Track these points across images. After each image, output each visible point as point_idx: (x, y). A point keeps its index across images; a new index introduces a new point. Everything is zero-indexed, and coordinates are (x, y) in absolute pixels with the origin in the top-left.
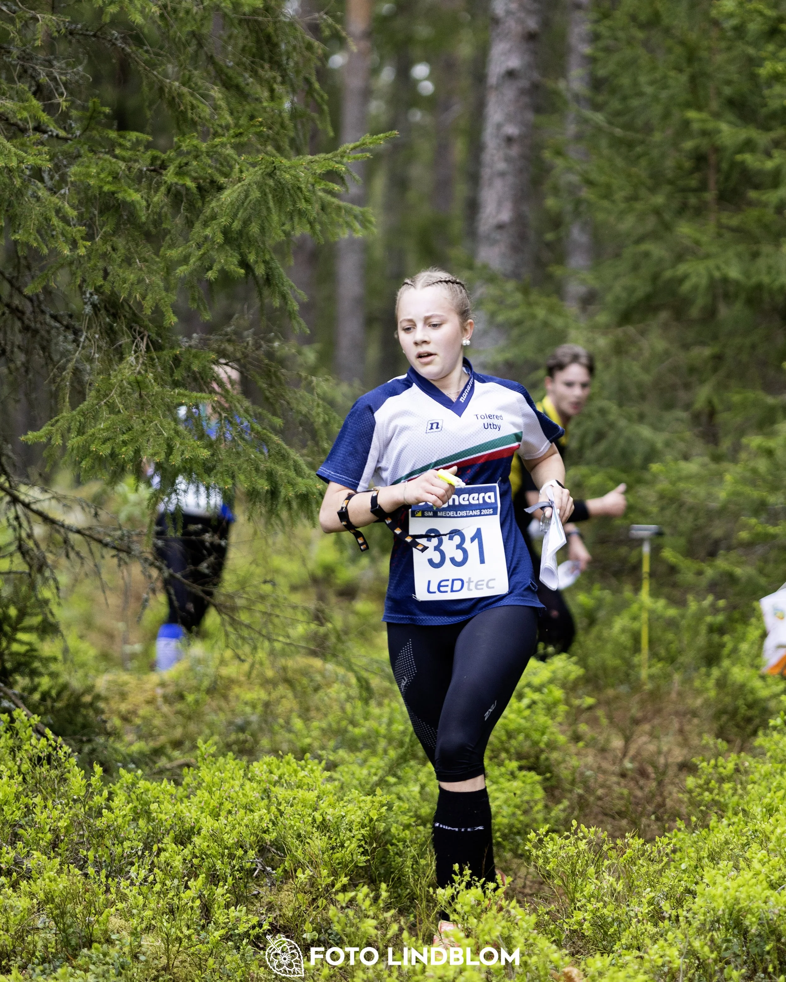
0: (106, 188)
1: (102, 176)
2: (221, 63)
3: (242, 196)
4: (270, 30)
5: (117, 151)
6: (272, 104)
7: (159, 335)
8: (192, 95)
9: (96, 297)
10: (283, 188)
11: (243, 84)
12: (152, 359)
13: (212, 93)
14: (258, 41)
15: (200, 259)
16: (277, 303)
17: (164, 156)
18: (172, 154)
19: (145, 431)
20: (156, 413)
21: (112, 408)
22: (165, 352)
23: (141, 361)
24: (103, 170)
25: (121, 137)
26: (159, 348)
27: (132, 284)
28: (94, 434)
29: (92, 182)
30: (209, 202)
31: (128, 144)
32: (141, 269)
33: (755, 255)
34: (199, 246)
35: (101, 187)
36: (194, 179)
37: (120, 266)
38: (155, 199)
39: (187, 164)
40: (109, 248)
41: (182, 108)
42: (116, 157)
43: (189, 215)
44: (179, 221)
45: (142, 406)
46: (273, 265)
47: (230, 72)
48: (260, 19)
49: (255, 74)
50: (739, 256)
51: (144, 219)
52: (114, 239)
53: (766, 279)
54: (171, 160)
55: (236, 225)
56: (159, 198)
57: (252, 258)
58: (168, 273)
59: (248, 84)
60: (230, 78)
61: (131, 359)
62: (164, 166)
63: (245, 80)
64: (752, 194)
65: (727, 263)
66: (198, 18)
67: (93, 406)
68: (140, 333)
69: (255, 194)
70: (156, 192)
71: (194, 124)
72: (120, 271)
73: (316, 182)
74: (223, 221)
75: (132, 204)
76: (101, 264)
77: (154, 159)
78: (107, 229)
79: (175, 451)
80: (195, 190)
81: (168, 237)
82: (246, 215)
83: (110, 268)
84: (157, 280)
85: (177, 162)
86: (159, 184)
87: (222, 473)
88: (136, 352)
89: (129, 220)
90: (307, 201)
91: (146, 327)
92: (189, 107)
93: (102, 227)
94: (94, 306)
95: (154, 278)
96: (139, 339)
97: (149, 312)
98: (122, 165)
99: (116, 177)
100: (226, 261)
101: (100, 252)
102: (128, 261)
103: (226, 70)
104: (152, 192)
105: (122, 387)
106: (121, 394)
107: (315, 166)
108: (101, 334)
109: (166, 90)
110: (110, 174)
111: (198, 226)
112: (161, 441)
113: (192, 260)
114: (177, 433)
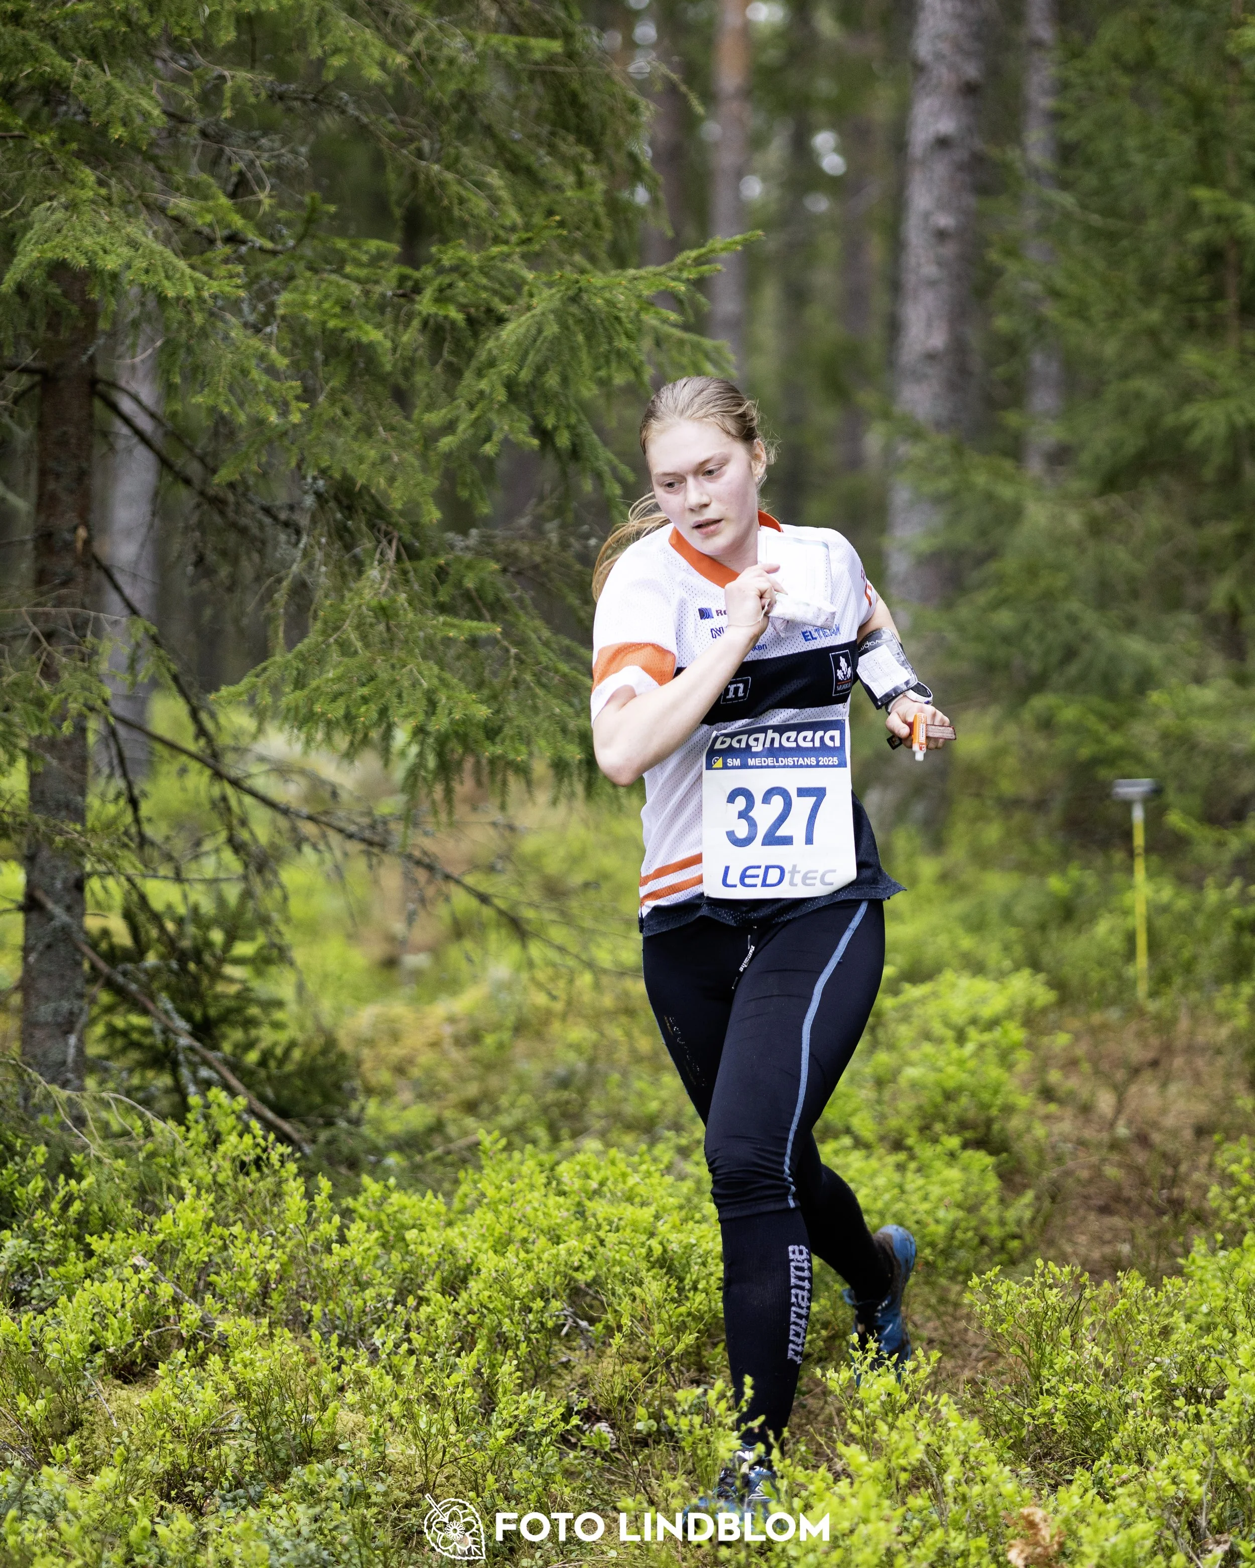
0: (332, 324)
1: (326, 305)
2: (504, 135)
3: (533, 331)
4: (575, 85)
5: (348, 269)
6: (580, 194)
7: (416, 536)
8: (460, 183)
9: (321, 483)
10: (592, 319)
11: (536, 166)
12: (405, 573)
13: (489, 179)
14: (557, 103)
15: (472, 425)
16: (588, 485)
17: (417, 275)
18: (429, 271)
19: (394, 682)
20: (410, 652)
21: (345, 648)
22: (424, 562)
24: (327, 296)
25: (354, 246)
26: (414, 555)
27: (374, 465)
28: (317, 688)
29: (310, 315)
30: (485, 341)
31: (365, 258)
32: (385, 442)
34: (471, 406)
35: (324, 323)
36: (462, 308)
37: (355, 438)
38: (405, 338)
39: (450, 285)
40: (339, 412)
41: (446, 202)
42: (347, 277)
43: (453, 360)
44: (441, 368)
45: (389, 642)
46: (582, 430)
47: (518, 149)
48: (560, 69)
49: (553, 150)
51: (388, 367)
52: (346, 398)
54: (427, 280)
55: (525, 375)
56: (411, 336)
57: (549, 422)
58: (426, 447)
59: (543, 165)
60: (516, 156)
61: (374, 573)
62: (417, 289)
63: (539, 158)
66: (467, 69)
67: (317, 645)
68: (386, 534)
69: (552, 329)
70: (407, 325)
71: (464, 225)
72: (355, 446)
73: (642, 308)
74: (506, 368)
75: (371, 345)
76: (324, 436)
77: (402, 279)
78: (335, 383)
79: (439, 710)
80: (463, 324)
81: (424, 394)
82: (539, 359)
83: (340, 442)
84: (409, 457)
85: (437, 283)
86: (410, 316)
87: (510, 739)
88: (380, 562)
89: (366, 369)
90: (629, 336)
91: (396, 526)
92: (455, 201)
93: (327, 382)
94: (318, 495)
95: (405, 455)
96: (384, 542)
97: (399, 504)
98: (356, 288)
99: (346, 308)
100: (511, 427)
101: (325, 417)
102: (366, 431)
103: (511, 146)
104: (401, 328)
105: (361, 616)
106: (359, 626)
107: (641, 285)
108: (330, 536)
109: (422, 177)
110: (337, 302)
111: (468, 376)
112: (419, 694)
113: (462, 427)
114: (442, 680)
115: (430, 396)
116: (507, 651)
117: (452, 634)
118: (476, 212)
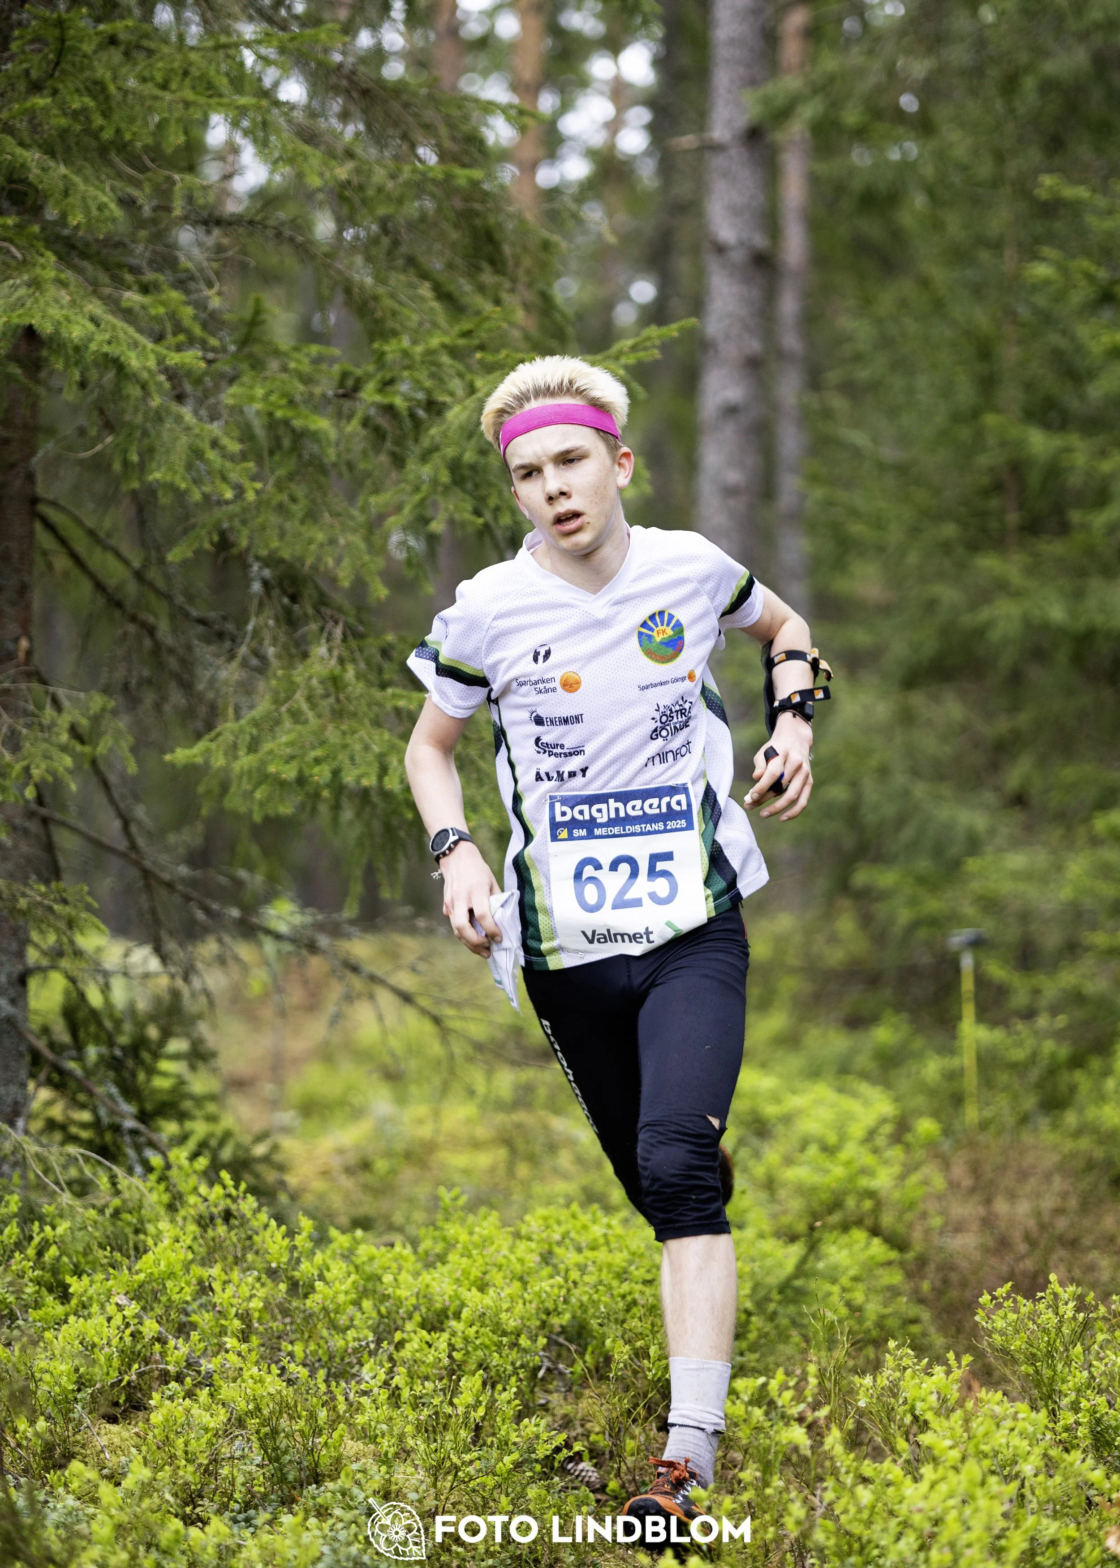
0: (279, 414)
1: (273, 398)
2: (426, 267)
4: (492, 220)
7: (359, 620)
8: (392, 296)
9: (267, 573)
11: (457, 292)
12: (351, 651)
13: (421, 291)
14: (476, 239)
17: (359, 372)
18: (371, 368)
19: (345, 746)
20: (360, 722)
21: (297, 717)
22: (370, 640)
23: (336, 653)
24: (272, 391)
25: (295, 351)
26: (359, 636)
27: (322, 545)
28: (271, 752)
29: (257, 406)
30: (428, 429)
32: (332, 526)
34: (416, 488)
35: (271, 413)
36: (405, 398)
37: (302, 522)
38: (349, 429)
39: (391, 378)
40: (286, 498)
41: (379, 314)
43: (397, 449)
44: (384, 458)
45: (339, 713)
47: (442, 278)
49: (472, 279)
50: (1061, 591)
51: (333, 459)
52: (293, 486)
54: (369, 376)
55: (468, 457)
56: (354, 426)
57: (492, 503)
58: (370, 531)
59: (464, 293)
60: (439, 284)
61: (321, 650)
62: (358, 386)
63: (460, 287)
64: (1076, 516)
65: (1047, 600)
66: (395, 196)
67: (269, 713)
68: (332, 617)
70: (350, 417)
72: (303, 529)
74: (449, 451)
75: (317, 435)
76: (274, 519)
77: (345, 375)
78: (281, 472)
79: (391, 771)
80: (405, 413)
81: (368, 482)
83: (288, 526)
84: (355, 540)
85: (379, 377)
86: (352, 411)
88: (328, 640)
89: (310, 463)
91: (340, 610)
92: (388, 314)
94: (266, 583)
95: (351, 538)
96: (331, 624)
97: (346, 584)
98: (301, 388)
99: (291, 403)
100: (455, 507)
101: (274, 502)
102: (311, 516)
104: (343, 422)
105: (310, 688)
106: (310, 698)
108: (277, 620)
109: (356, 290)
110: (284, 395)
111: (411, 463)
112: (370, 756)
113: (407, 510)
114: (394, 745)
115: (373, 482)
117: (404, 703)
118: (408, 324)
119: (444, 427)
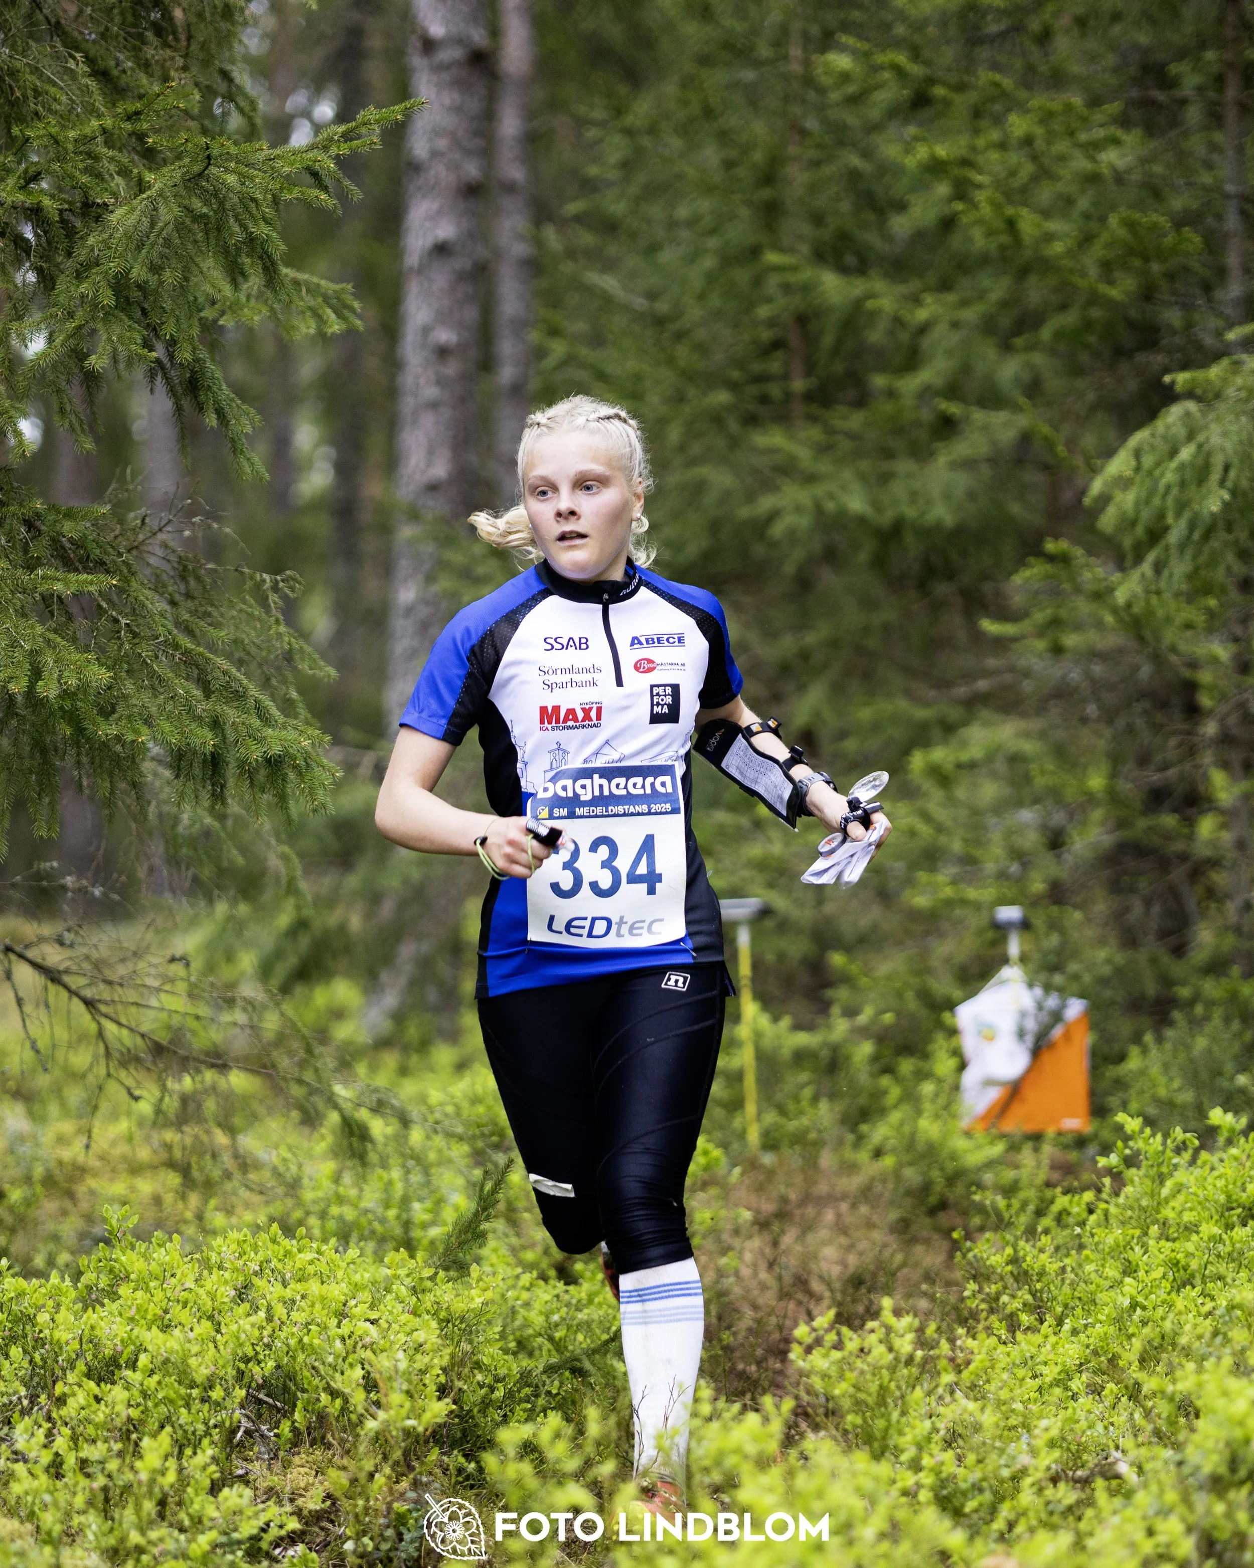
2: (76, 34)
3: (145, 221)
8: (36, 70)
10: (222, 203)
11: (115, 72)
13: (71, 65)
15: (72, 336)
16: (211, 420)
30: (84, 239)
33: (885, 478)
34: (71, 314)
41: (17, 95)
43: (45, 265)
49: (135, 54)
50: (862, 477)
53: (910, 512)
55: (137, 274)
57: (167, 333)
59: (124, 72)
63: (120, 63)
64: (879, 381)
65: (843, 487)
69: (172, 213)
73: (282, 189)
74: (114, 266)
80: (56, 218)
82: (153, 256)
87: (129, 718)
90: (267, 222)
92: (30, 93)
100: (120, 337)
103: (84, 46)
107: (278, 164)
111: (62, 282)
112: (18, 655)
114: (48, 642)
115: (15, 307)
116: (116, 621)
117: (58, 587)
118: (55, 106)
119: (105, 236)
